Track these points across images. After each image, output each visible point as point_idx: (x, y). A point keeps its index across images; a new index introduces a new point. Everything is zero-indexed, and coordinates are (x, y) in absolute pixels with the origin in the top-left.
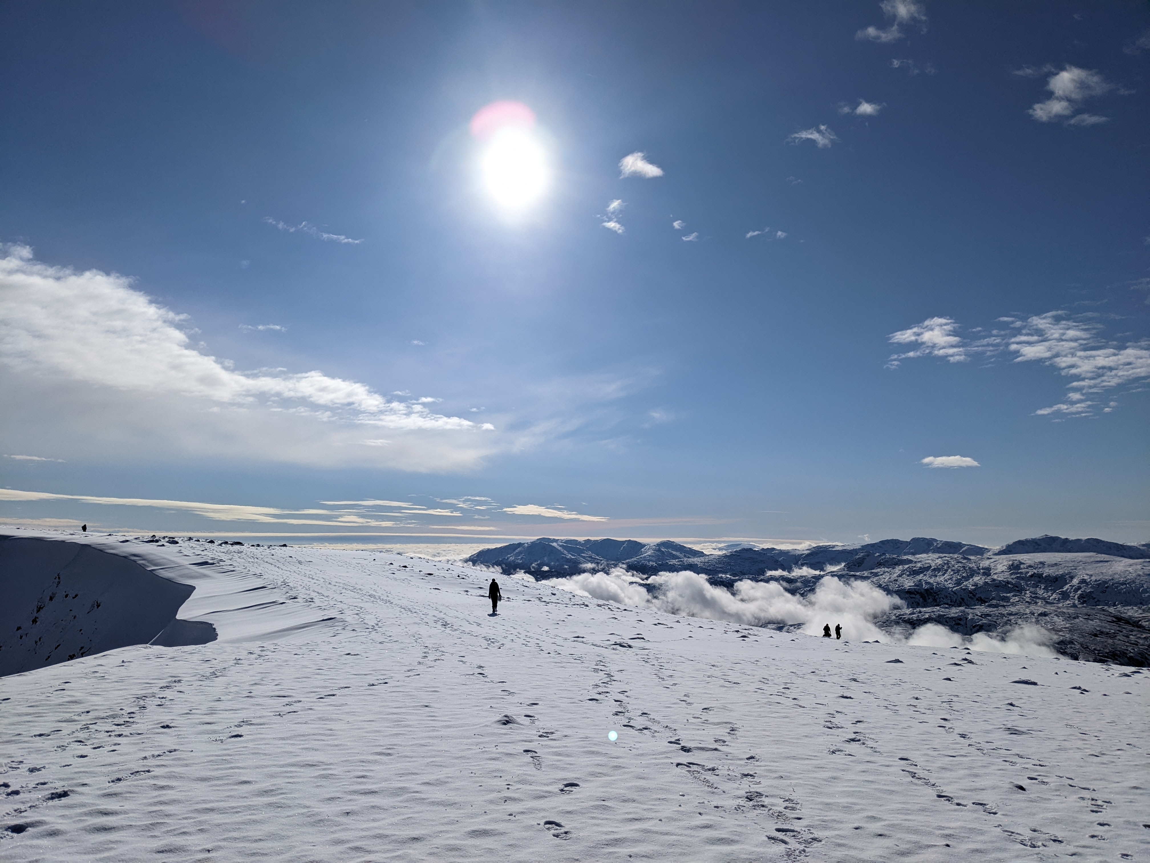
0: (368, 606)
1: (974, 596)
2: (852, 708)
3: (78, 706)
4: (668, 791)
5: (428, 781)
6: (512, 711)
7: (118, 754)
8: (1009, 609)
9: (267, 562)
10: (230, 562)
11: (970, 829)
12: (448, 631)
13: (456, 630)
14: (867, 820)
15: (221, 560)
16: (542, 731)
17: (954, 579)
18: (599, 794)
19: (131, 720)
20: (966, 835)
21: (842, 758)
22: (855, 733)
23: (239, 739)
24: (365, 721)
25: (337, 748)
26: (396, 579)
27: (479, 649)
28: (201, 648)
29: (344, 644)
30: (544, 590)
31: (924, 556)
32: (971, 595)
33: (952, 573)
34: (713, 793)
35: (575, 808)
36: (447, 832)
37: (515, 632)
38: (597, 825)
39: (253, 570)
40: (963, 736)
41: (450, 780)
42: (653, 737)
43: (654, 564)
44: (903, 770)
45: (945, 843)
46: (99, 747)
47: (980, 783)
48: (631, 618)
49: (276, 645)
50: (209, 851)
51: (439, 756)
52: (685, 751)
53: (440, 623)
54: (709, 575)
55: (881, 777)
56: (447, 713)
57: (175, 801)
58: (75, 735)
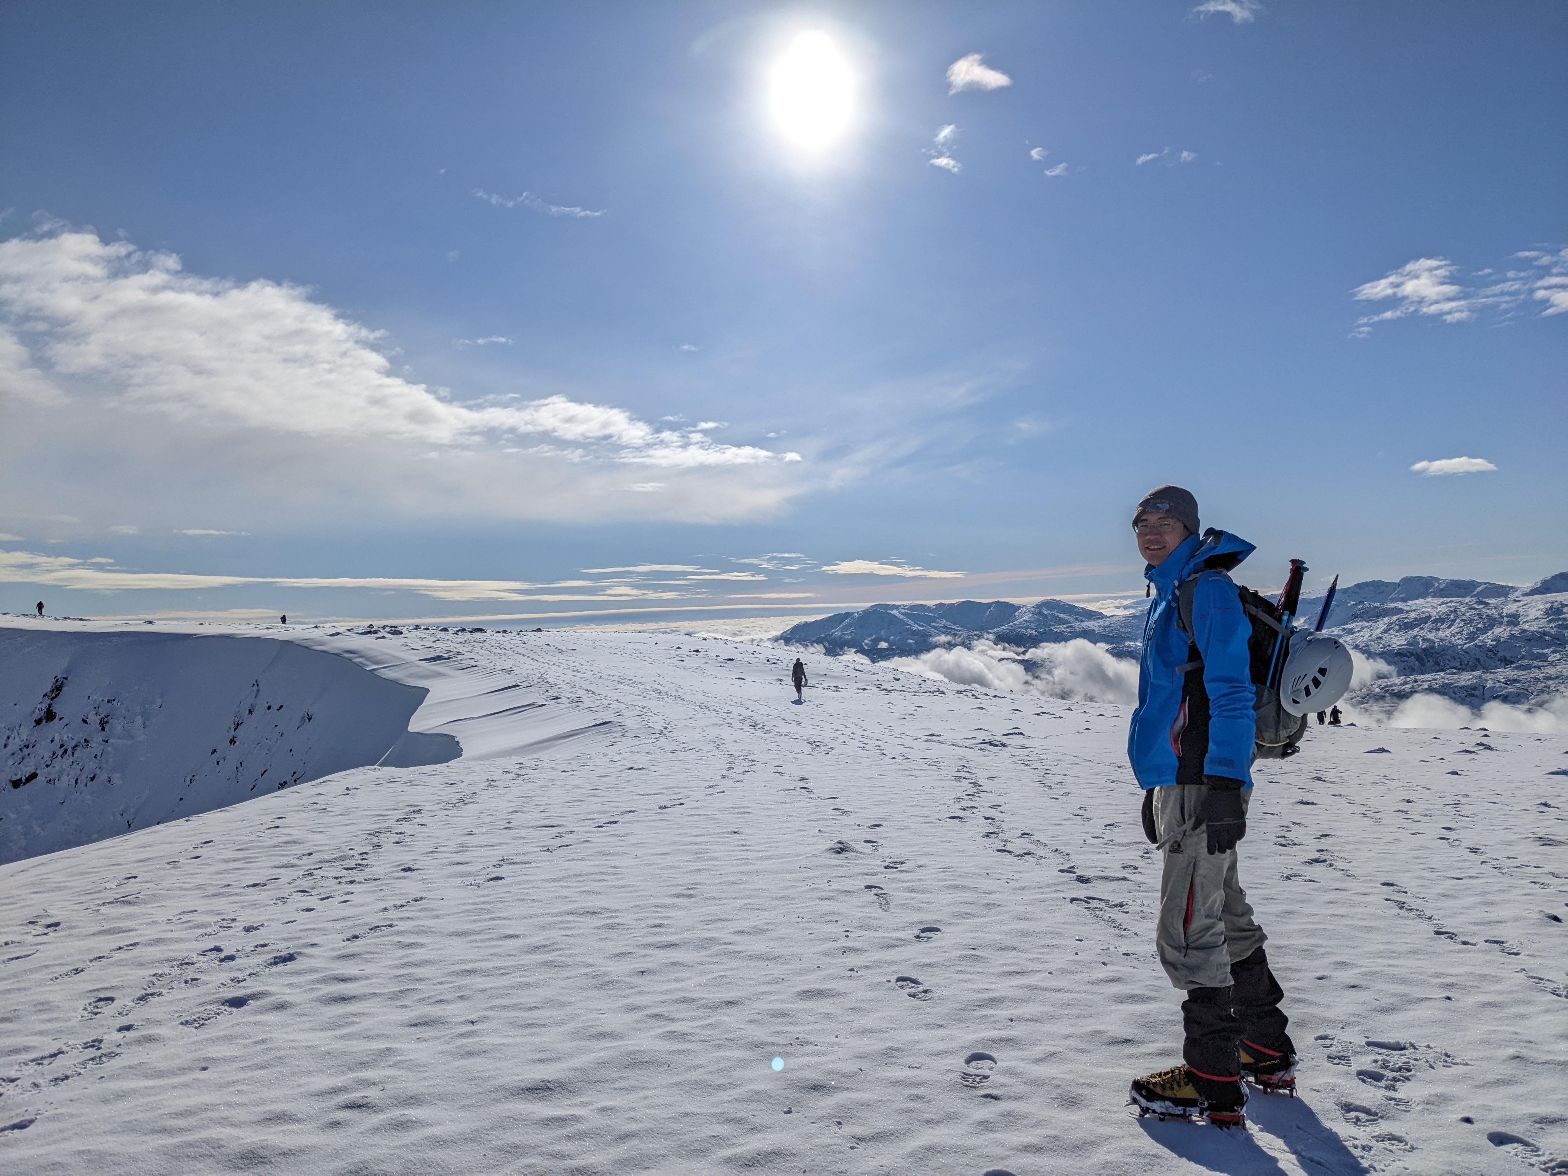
0: (652, 704)
1: (1495, 654)
2: (1314, 817)
3: (298, 847)
4: (1059, 935)
5: (742, 929)
6: (848, 836)
7: (352, 905)
8: (1546, 671)
9: (517, 653)
10: (470, 655)
11: (1479, 975)
12: (759, 733)
13: (769, 731)
14: (1333, 966)
15: (459, 653)
16: (888, 860)
17: (1465, 632)
18: (966, 941)
19: (364, 862)
20: (1475, 984)
21: (1300, 886)
22: (1319, 851)
23: (500, 882)
24: (657, 854)
25: (622, 890)
26: (685, 668)
27: (800, 755)
28: (442, 768)
29: (625, 755)
30: (884, 674)
31: (1420, 601)
32: (1490, 654)
33: (1462, 624)
34: (1121, 936)
35: (935, 960)
36: (770, 993)
37: (847, 731)
38: (966, 981)
39: (501, 664)
40: (1474, 850)
41: (771, 927)
42: (1038, 864)
43: (1034, 632)
44: (1387, 900)
45: (1444, 995)
46: (328, 898)
47: (1495, 914)
48: (1005, 707)
49: (537, 760)
50: (473, 1023)
51: (756, 897)
52: (1082, 882)
53: (747, 723)
54: (1111, 644)
55: (1356, 910)
56: (762, 841)
57: (426, 961)
58: (298, 883)
